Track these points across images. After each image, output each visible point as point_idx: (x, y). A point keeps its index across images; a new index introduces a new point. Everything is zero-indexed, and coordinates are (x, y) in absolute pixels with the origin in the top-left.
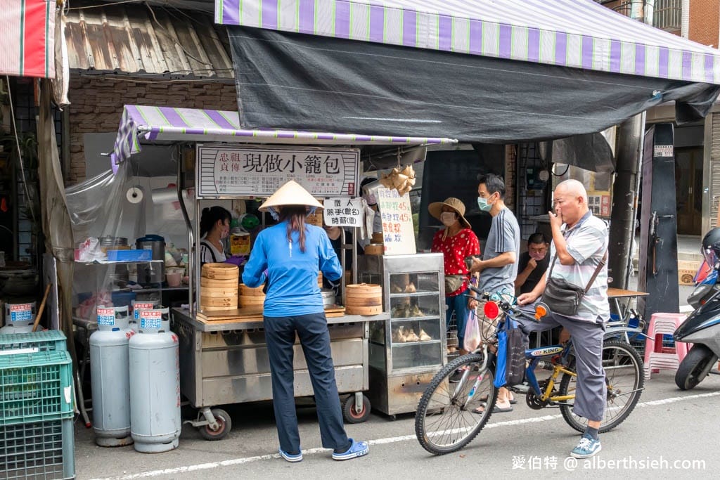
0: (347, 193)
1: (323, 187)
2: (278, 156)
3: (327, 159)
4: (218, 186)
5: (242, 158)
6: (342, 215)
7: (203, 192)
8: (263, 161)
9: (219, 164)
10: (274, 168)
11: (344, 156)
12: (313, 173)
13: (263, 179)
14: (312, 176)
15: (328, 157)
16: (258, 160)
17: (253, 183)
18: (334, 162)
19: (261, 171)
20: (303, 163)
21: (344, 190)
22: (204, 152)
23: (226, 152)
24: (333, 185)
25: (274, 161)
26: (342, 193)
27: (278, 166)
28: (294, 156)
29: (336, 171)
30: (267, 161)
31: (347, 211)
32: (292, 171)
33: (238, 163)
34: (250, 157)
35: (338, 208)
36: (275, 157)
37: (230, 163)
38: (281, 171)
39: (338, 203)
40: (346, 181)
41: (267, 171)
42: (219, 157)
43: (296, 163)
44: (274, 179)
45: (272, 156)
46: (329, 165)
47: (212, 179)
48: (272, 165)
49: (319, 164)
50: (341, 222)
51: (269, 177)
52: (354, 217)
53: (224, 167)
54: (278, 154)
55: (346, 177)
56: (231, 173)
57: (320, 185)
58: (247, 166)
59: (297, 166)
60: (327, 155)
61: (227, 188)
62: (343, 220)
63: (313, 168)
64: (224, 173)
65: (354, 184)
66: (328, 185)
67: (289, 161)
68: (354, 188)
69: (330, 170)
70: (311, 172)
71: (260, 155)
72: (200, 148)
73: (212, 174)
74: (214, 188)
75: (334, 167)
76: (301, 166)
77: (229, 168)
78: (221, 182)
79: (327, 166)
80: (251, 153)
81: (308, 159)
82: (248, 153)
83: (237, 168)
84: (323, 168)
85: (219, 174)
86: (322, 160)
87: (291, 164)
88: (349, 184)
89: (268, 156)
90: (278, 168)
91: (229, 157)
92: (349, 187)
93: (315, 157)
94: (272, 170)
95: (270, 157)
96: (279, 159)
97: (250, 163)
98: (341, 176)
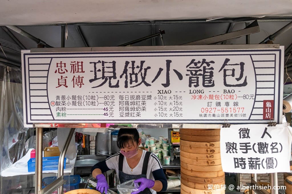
0: (261, 117)
1: (219, 108)
2: (142, 62)
3: (225, 64)
4: (54, 108)
5: (88, 67)
6: (251, 154)
7: (33, 117)
8: (119, 71)
9: (54, 78)
10: (136, 81)
11: (255, 58)
12: (201, 87)
13: (121, 97)
14: (200, 92)
15: (227, 60)
16: (111, 70)
17: (106, 103)
18: (238, 69)
19: (117, 86)
20: (184, 72)
21: (255, 111)
22: (32, 61)
23: (64, 60)
24: (236, 104)
25: (136, 71)
26: (253, 117)
27: (143, 78)
28: (169, 62)
29: (242, 81)
30: (125, 71)
31: (262, 147)
32: (167, 85)
33: (81, 75)
34: (99, 66)
35: (245, 140)
36: (138, 64)
37: (70, 76)
38: (148, 85)
39: (245, 133)
40: (258, 98)
41: (126, 86)
42: (53, 68)
43: (172, 72)
44: (138, 97)
45: (133, 62)
46: (229, 73)
47: (45, 99)
48: (134, 77)
49: (211, 73)
50: (251, 166)
51: (130, 94)
52: (274, 155)
53: (62, 82)
54: (143, 59)
55: (259, 91)
56: (71, 91)
57: (214, 105)
58: (96, 79)
59: (173, 76)
60: (224, 58)
61: (67, 112)
62: (254, 163)
63: (201, 78)
64: (62, 91)
65: (273, 102)
66: (227, 104)
67: (161, 70)
68: (273, 108)
69: (231, 80)
70: (197, 85)
71: (114, 63)
72: (27, 57)
73: (44, 93)
74: (48, 112)
75: (237, 75)
76: (180, 77)
77: (69, 83)
78: (57, 104)
79: (225, 75)
80: (101, 59)
81: (193, 65)
82: (96, 60)
83: (80, 82)
84: (218, 77)
85: (54, 93)
86: (217, 66)
87: (164, 73)
88: (265, 102)
89: (127, 63)
90: (143, 81)
91: (69, 67)
92: (265, 107)
93: (204, 61)
94: (134, 84)
95: (130, 65)
96: (145, 66)
97: (99, 75)
98: (250, 89)
